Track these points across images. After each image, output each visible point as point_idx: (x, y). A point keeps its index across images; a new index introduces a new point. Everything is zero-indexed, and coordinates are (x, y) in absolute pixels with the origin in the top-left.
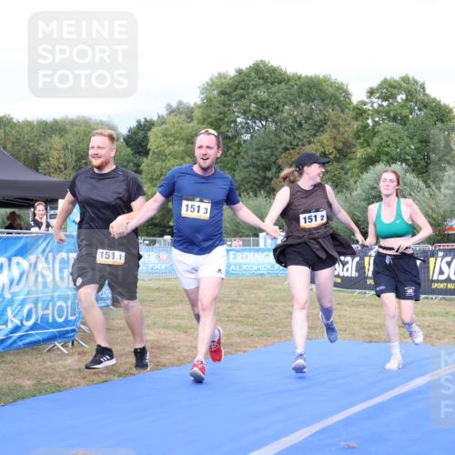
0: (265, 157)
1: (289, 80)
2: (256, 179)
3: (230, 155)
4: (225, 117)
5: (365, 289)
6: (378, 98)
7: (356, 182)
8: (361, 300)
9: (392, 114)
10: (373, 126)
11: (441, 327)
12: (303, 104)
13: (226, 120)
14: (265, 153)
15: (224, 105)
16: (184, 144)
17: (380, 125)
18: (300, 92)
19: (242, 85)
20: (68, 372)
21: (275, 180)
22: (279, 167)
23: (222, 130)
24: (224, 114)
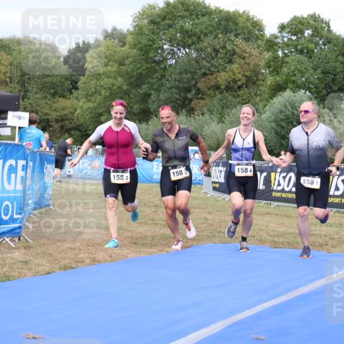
0: (186, 80)
1: (211, 14)
2: (178, 99)
3: (157, 77)
4: (154, 44)
5: (270, 200)
6: (288, 33)
7: (265, 106)
8: (266, 210)
9: (299, 47)
10: (283, 57)
11: (336, 237)
12: (220, 36)
13: (155, 46)
14: (186, 77)
15: (153, 33)
16: (117, 66)
17: (288, 56)
18: (219, 24)
19: (170, 16)
20: (15, 263)
21: (195, 101)
22: (199, 89)
23: (151, 55)
24: (153, 41)
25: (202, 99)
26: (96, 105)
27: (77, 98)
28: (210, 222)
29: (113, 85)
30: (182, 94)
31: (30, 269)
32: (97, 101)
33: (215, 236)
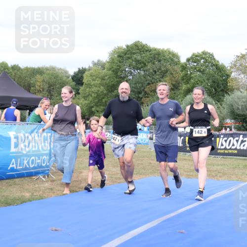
0: (139, 87)
4: (120, 68)
5: (186, 152)
8: (183, 157)
10: (190, 74)
11: (222, 171)
12: (156, 63)
14: (139, 85)
15: (120, 62)
16: (101, 80)
19: (129, 52)
20: (46, 190)
21: (144, 99)
22: (145, 92)
23: (119, 74)
24: (120, 66)
25: (147, 97)
26: (89, 102)
27: (79, 99)
28: (153, 165)
29: (99, 91)
30: (137, 95)
31: (54, 193)
32: (90, 100)
33: (155, 172)
